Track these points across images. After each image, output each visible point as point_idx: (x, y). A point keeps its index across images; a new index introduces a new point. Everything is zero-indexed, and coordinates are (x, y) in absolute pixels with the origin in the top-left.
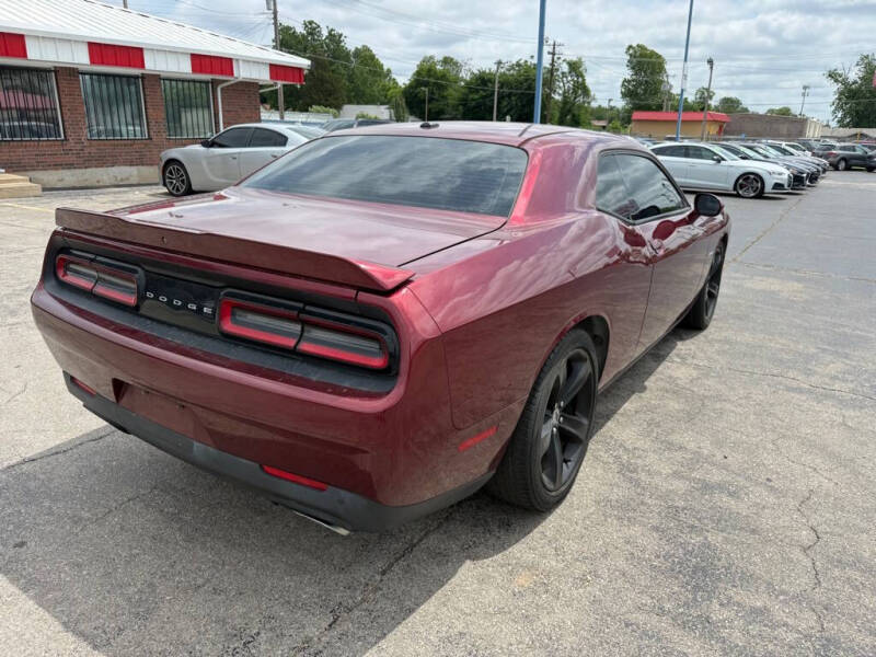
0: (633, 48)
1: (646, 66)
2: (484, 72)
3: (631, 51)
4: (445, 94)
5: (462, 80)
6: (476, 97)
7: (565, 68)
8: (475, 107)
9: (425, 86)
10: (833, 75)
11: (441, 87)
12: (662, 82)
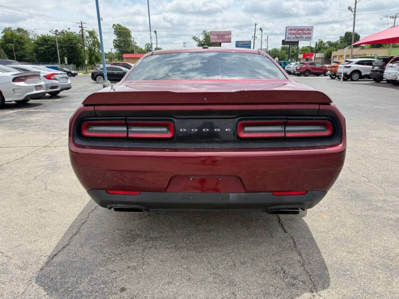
0: (116, 26)
1: (122, 34)
2: (45, 36)
3: (115, 27)
4: (24, 47)
5: (32, 40)
6: (43, 48)
7: (87, 34)
8: (43, 53)
9: (12, 43)
10: (194, 38)
11: (21, 44)
12: (131, 41)
